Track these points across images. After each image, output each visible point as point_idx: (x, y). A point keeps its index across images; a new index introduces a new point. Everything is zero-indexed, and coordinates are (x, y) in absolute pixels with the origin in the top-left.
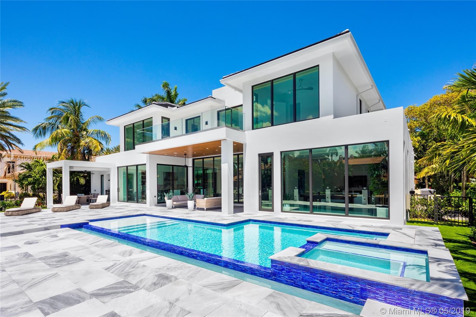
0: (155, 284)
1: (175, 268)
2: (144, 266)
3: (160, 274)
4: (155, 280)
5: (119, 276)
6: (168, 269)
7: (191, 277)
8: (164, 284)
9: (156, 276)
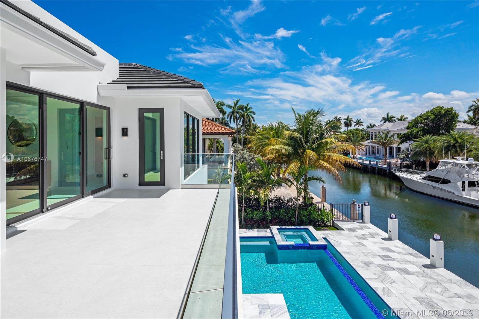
0: (371, 264)
1: (360, 267)
2: (375, 274)
3: (368, 266)
4: (370, 265)
5: (386, 274)
6: (364, 268)
7: (356, 260)
8: (367, 262)
9: (369, 266)
